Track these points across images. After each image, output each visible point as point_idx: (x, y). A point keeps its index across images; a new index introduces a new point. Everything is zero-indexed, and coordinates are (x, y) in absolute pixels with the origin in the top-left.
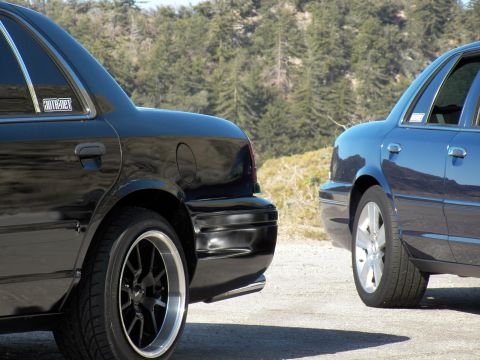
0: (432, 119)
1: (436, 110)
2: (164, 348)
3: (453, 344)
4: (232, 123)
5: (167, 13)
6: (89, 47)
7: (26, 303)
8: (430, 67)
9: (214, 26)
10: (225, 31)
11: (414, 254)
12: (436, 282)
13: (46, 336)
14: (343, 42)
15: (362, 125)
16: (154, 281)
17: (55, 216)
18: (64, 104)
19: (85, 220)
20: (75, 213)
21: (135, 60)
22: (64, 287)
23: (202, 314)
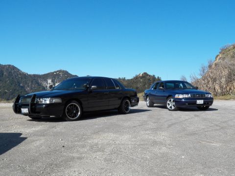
1: (154, 88)
2: (129, 111)
4: (135, 90)
6: (121, 83)
7: (115, 107)
8: (153, 84)
11: (152, 102)
12: (154, 105)
15: (147, 90)
16: (127, 105)
17: (117, 99)
18: (118, 88)
20: (120, 98)
22: (118, 106)
23: (131, 108)
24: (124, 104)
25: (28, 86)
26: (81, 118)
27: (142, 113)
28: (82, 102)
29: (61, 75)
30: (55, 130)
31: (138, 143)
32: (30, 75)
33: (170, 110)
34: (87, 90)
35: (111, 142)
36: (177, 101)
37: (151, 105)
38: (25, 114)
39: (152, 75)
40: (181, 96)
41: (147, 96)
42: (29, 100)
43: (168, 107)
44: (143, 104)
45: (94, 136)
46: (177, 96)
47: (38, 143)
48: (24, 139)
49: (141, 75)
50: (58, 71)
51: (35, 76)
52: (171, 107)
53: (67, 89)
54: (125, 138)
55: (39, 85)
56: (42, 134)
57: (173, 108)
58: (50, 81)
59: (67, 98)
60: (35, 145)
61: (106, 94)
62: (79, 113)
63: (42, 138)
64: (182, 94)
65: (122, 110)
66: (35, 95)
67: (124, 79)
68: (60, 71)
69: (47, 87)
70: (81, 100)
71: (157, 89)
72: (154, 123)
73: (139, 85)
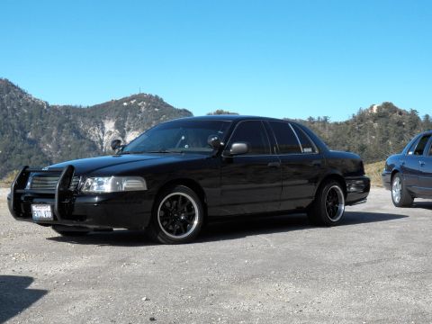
0: (415, 153)
1: (416, 151)
2: (338, 218)
3: (422, 218)
4: (357, 155)
5: (336, 124)
6: (316, 134)
7: (299, 205)
8: (413, 139)
9: (349, 127)
10: (353, 129)
11: (410, 192)
12: (416, 200)
13: (304, 215)
14: (387, 131)
15: (393, 155)
16: (335, 199)
17: (306, 181)
18: (310, 150)
19: (316, 182)
20: (312, 180)
21: (327, 137)
22: (309, 201)
23: (349, 209)
24: (324, 199)
25: (50, 140)
26: (202, 236)
27: (379, 224)
28: (205, 189)
29: (143, 109)
30: (128, 270)
31: (369, 317)
32: (55, 109)
34: (219, 154)
35: (289, 309)
37: (406, 201)
38: (43, 223)
39: (408, 110)
41: (393, 173)
42: (55, 184)
44: (380, 197)
45: (241, 291)
47: (80, 307)
48: (40, 294)
49: (375, 111)
50: (133, 97)
51: (67, 109)
53: (163, 152)
54: (330, 299)
55: (81, 136)
56: (92, 280)
58: (110, 126)
59: (161, 178)
60: (72, 313)
61: (275, 167)
62: (196, 222)
63: (90, 292)
65: (318, 215)
66: (71, 168)
67: (325, 122)
68: (140, 97)
69: (101, 141)
70: (201, 183)
71: (424, 155)
72: (417, 255)
73: (370, 140)
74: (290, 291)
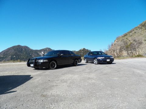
1: (88, 55)
2: (77, 65)
4: (80, 56)
5: (77, 51)
6: (74, 53)
7: (71, 63)
8: (88, 53)
9: (79, 52)
14: (84, 52)
15: (85, 56)
16: (77, 62)
17: (72, 60)
19: (74, 60)
22: (73, 62)
23: (79, 63)
24: (75, 62)
25: (33, 55)
26: (57, 68)
27: (83, 66)
29: (48, 50)
30: (45, 74)
32: (34, 50)
33: (95, 64)
34: (59, 56)
35: (70, 78)
36: (98, 60)
37: (87, 62)
38: (32, 67)
39: (87, 49)
40: (100, 58)
41: (85, 58)
42: (34, 61)
43: (95, 63)
44: (83, 62)
45: (63, 76)
46: (98, 58)
48: (32, 77)
49: (82, 49)
51: (36, 50)
52: (96, 63)
53: (50, 56)
54: (76, 77)
55: (38, 54)
56: (40, 75)
57: (97, 63)
58: (43, 53)
59: (50, 60)
60: (37, 80)
61: (68, 58)
62: (56, 66)
64: (101, 57)
65: (74, 64)
66: (36, 59)
67: (75, 51)
68: (47, 48)
69: (41, 55)
70: (56, 60)
71: (90, 55)
72: (89, 70)
73: (82, 54)
74: (70, 76)
